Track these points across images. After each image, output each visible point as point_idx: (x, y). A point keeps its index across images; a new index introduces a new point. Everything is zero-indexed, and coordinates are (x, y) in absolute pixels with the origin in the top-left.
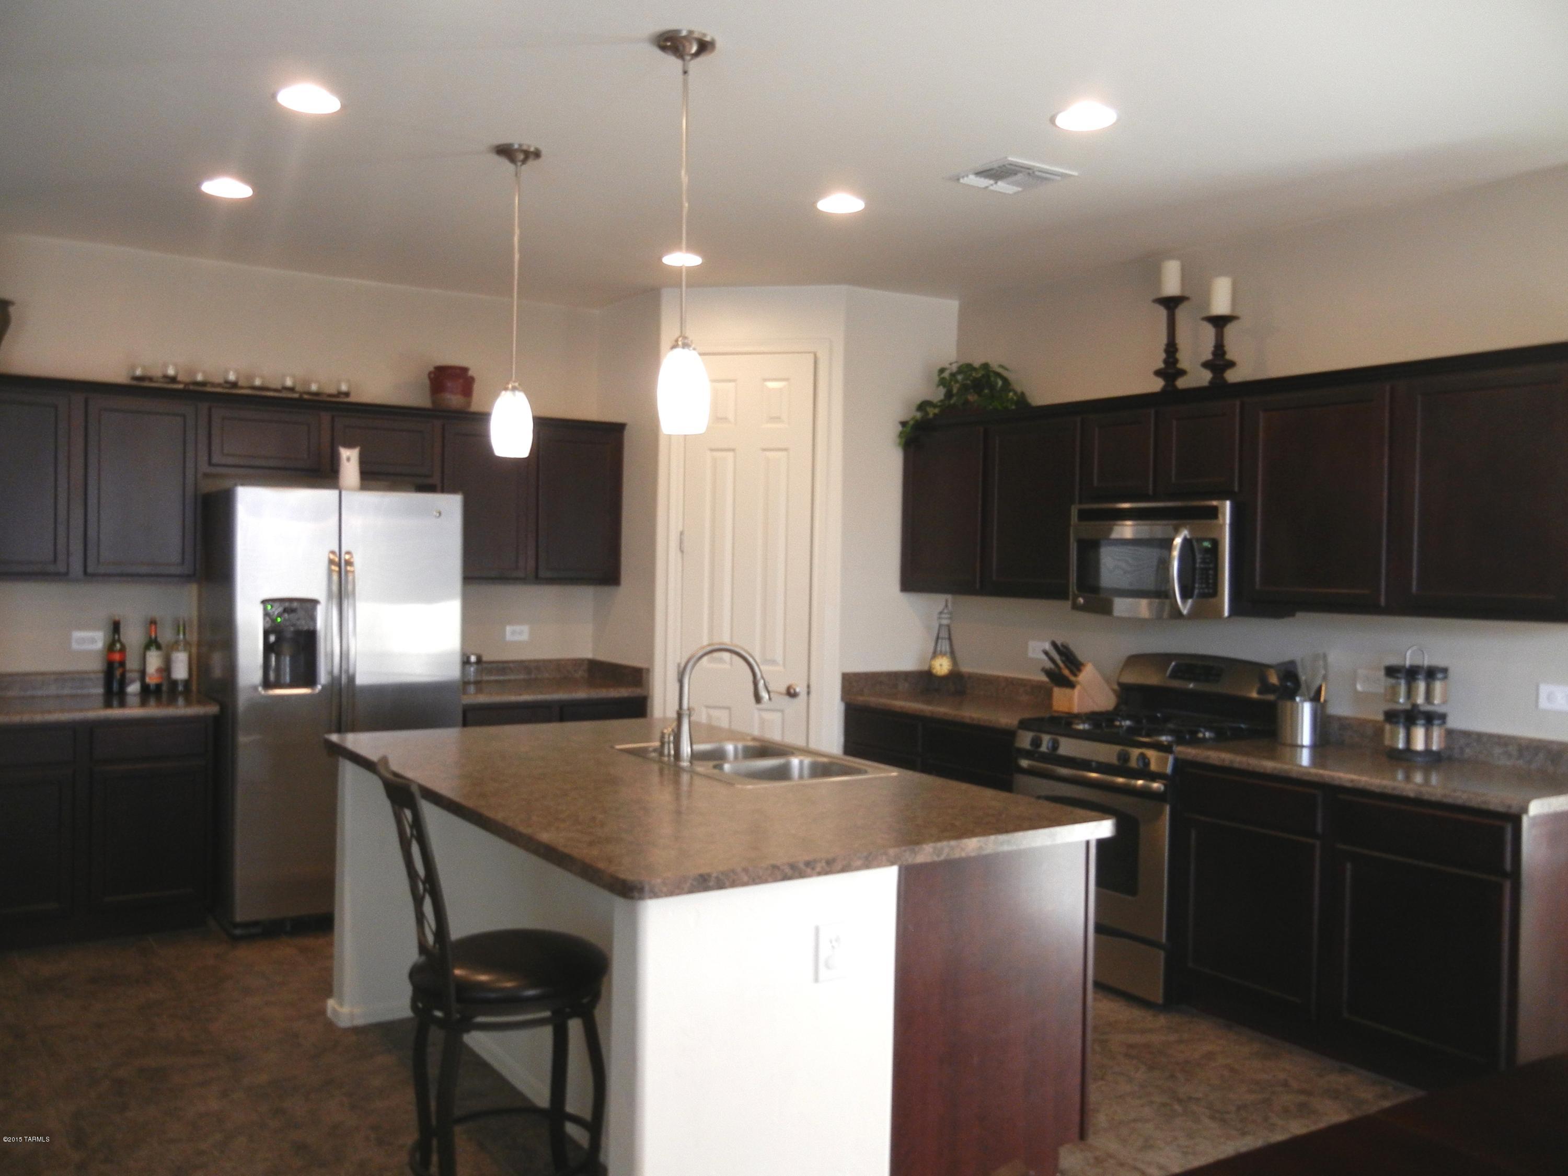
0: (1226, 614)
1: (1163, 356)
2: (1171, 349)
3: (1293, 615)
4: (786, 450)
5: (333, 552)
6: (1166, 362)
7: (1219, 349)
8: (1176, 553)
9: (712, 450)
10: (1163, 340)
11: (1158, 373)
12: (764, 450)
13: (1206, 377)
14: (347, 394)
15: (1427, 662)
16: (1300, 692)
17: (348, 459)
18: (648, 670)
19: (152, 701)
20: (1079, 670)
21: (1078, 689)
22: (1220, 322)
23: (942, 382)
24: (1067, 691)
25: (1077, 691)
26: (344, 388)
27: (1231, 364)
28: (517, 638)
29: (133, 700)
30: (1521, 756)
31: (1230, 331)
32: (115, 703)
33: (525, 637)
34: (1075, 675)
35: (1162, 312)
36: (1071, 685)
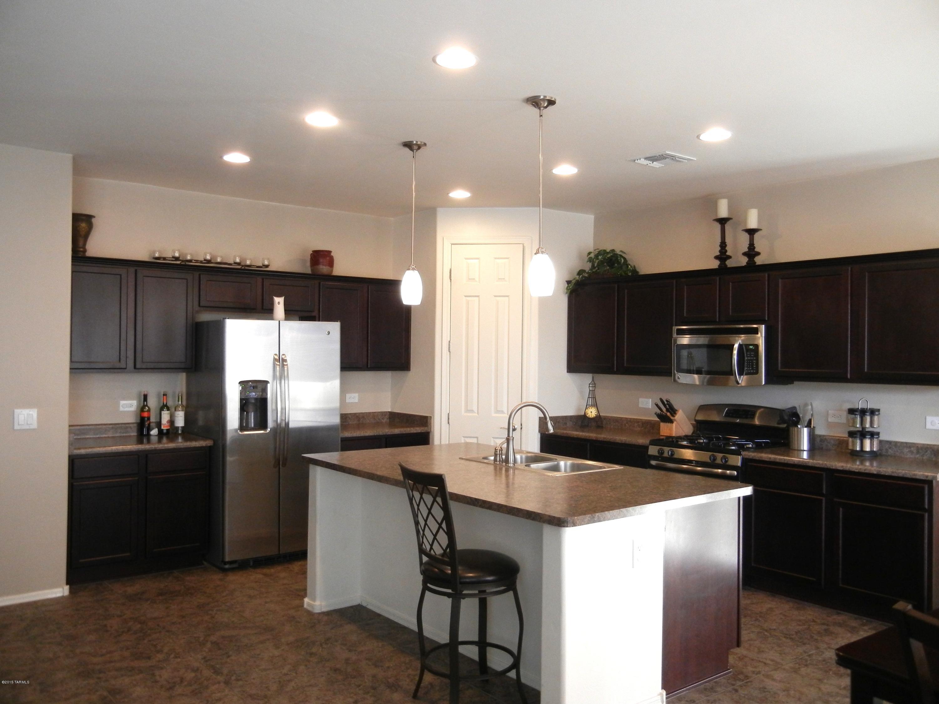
0: (763, 383)
1: (719, 249)
2: (723, 245)
3: (793, 383)
4: (508, 296)
5: (276, 355)
6: (720, 251)
7: (752, 246)
8: (735, 352)
9: (466, 296)
10: (719, 240)
11: (716, 258)
12: (495, 296)
13: (744, 261)
14: (267, 266)
15: (870, 406)
16: (800, 422)
17: (279, 303)
18: (431, 417)
19: (165, 440)
20: (675, 414)
21: (675, 423)
22: (752, 232)
23: (590, 260)
24: (669, 424)
25: (674, 424)
26: (266, 263)
27: (758, 254)
28: (352, 401)
29: (154, 439)
30: (918, 452)
31: (757, 236)
32: (145, 441)
33: (356, 400)
34: (674, 416)
35: (718, 226)
36: (671, 422)
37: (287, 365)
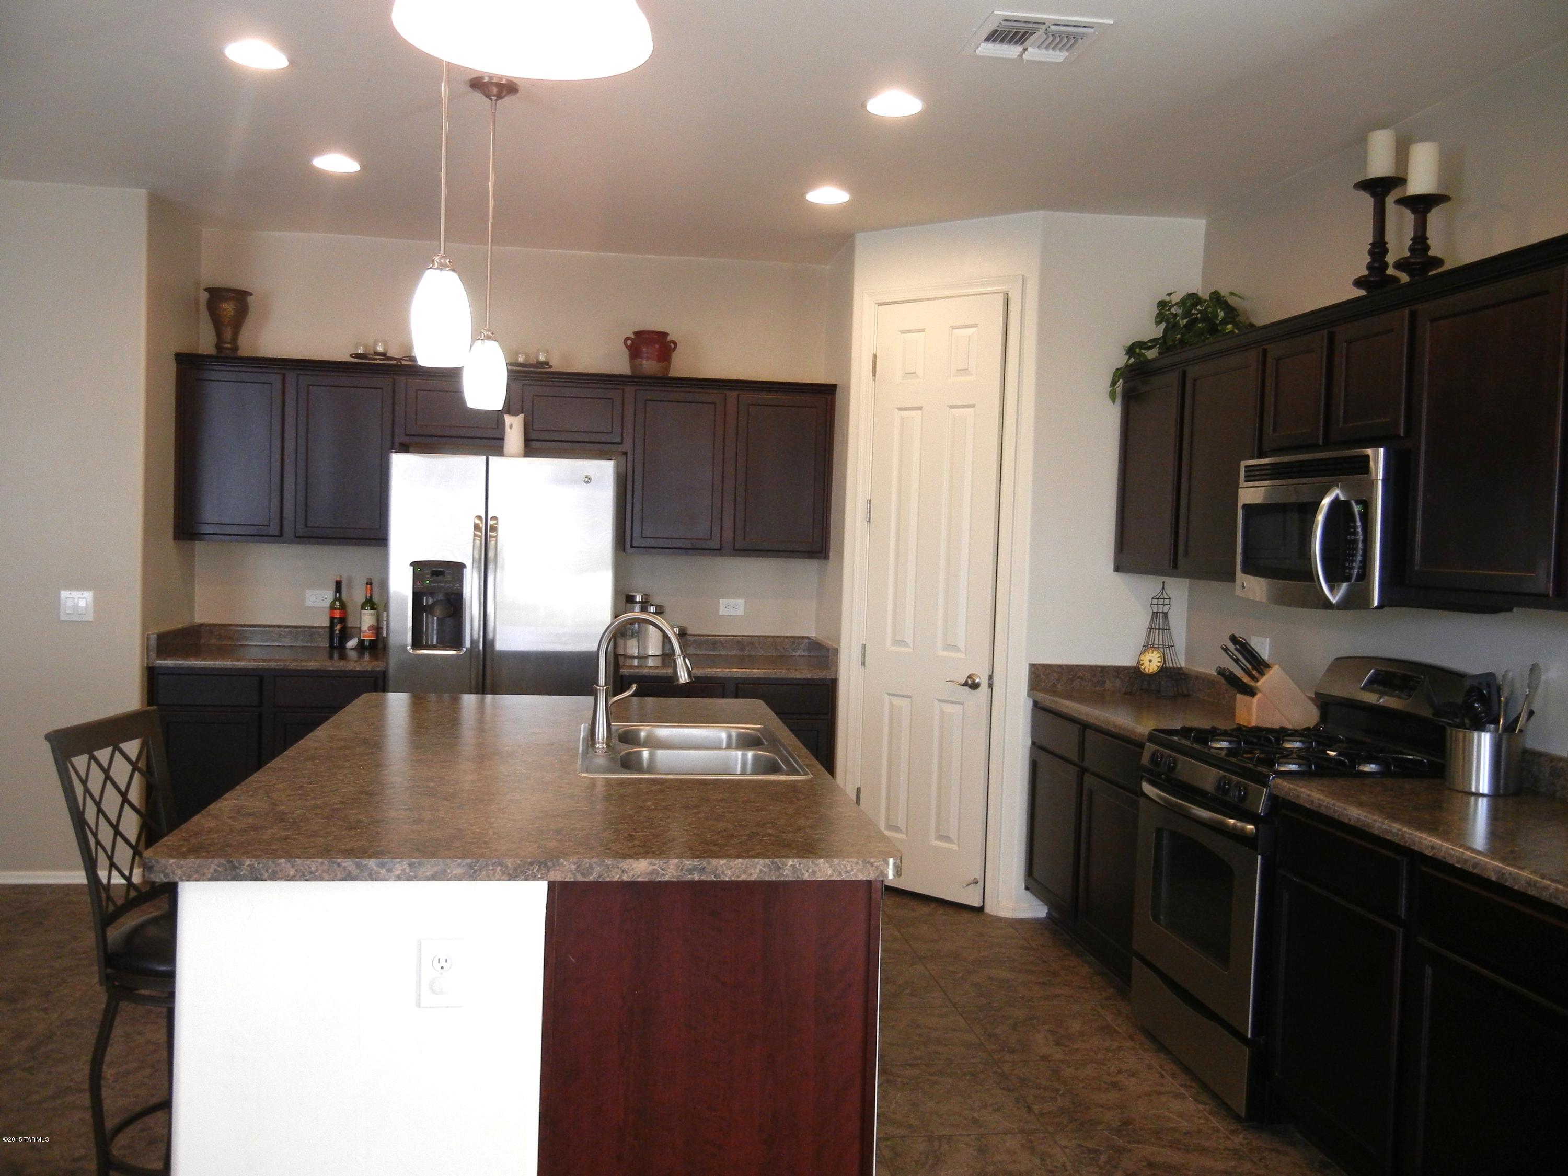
0: (1376, 603)
2: (1377, 248)
4: (974, 406)
5: (479, 517)
6: (1370, 267)
7: (1420, 240)
8: (1319, 521)
9: (900, 409)
10: (1368, 238)
11: (1359, 283)
12: (951, 407)
14: (546, 363)
17: (511, 427)
18: (836, 651)
19: (367, 657)
20: (1262, 674)
21: (1259, 695)
22: (1421, 205)
23: (1160, 318)
24: (1247, 698)
25: (1255, 700)
26: (542, 358)
28: (732, 612)
29: (353, 655)
31: (1435, 218)
32: (336, 656)
33: (740, 611)
34: (1256, 679)
35: (1367, 201)
36: (1251, 692)
37: (496, 537)
